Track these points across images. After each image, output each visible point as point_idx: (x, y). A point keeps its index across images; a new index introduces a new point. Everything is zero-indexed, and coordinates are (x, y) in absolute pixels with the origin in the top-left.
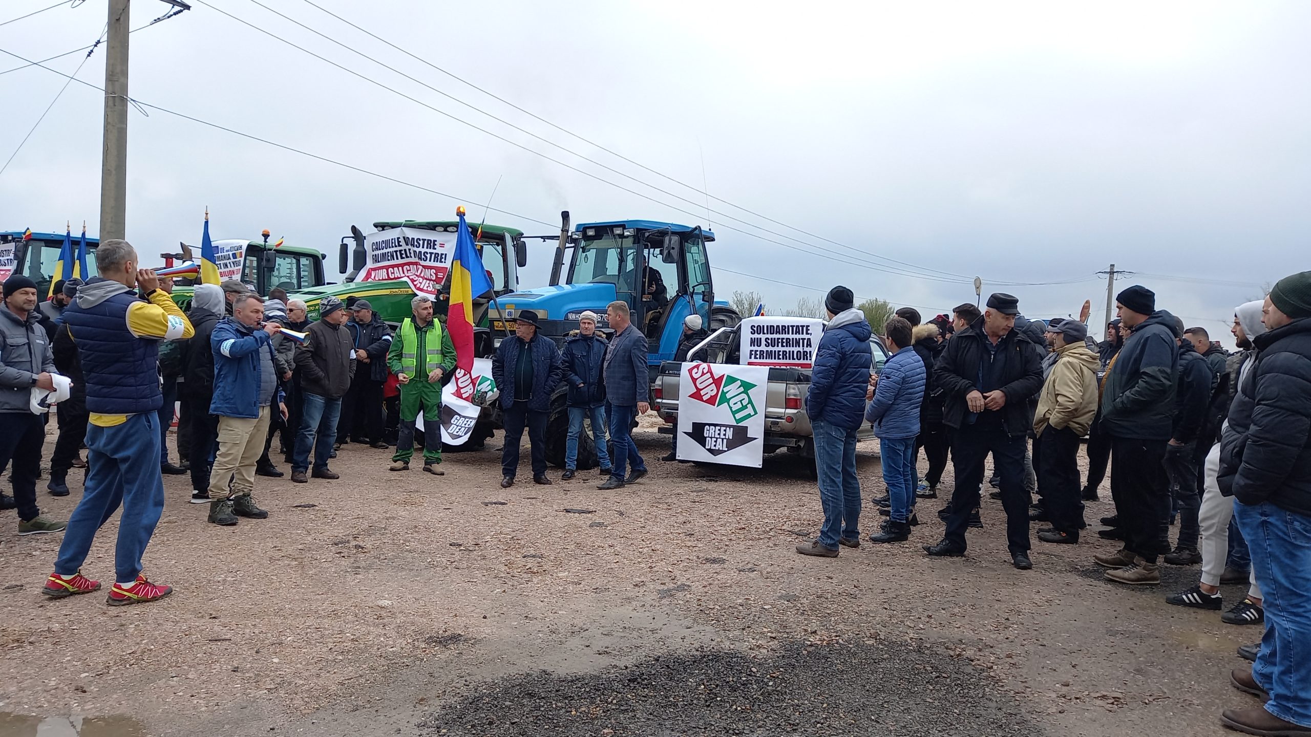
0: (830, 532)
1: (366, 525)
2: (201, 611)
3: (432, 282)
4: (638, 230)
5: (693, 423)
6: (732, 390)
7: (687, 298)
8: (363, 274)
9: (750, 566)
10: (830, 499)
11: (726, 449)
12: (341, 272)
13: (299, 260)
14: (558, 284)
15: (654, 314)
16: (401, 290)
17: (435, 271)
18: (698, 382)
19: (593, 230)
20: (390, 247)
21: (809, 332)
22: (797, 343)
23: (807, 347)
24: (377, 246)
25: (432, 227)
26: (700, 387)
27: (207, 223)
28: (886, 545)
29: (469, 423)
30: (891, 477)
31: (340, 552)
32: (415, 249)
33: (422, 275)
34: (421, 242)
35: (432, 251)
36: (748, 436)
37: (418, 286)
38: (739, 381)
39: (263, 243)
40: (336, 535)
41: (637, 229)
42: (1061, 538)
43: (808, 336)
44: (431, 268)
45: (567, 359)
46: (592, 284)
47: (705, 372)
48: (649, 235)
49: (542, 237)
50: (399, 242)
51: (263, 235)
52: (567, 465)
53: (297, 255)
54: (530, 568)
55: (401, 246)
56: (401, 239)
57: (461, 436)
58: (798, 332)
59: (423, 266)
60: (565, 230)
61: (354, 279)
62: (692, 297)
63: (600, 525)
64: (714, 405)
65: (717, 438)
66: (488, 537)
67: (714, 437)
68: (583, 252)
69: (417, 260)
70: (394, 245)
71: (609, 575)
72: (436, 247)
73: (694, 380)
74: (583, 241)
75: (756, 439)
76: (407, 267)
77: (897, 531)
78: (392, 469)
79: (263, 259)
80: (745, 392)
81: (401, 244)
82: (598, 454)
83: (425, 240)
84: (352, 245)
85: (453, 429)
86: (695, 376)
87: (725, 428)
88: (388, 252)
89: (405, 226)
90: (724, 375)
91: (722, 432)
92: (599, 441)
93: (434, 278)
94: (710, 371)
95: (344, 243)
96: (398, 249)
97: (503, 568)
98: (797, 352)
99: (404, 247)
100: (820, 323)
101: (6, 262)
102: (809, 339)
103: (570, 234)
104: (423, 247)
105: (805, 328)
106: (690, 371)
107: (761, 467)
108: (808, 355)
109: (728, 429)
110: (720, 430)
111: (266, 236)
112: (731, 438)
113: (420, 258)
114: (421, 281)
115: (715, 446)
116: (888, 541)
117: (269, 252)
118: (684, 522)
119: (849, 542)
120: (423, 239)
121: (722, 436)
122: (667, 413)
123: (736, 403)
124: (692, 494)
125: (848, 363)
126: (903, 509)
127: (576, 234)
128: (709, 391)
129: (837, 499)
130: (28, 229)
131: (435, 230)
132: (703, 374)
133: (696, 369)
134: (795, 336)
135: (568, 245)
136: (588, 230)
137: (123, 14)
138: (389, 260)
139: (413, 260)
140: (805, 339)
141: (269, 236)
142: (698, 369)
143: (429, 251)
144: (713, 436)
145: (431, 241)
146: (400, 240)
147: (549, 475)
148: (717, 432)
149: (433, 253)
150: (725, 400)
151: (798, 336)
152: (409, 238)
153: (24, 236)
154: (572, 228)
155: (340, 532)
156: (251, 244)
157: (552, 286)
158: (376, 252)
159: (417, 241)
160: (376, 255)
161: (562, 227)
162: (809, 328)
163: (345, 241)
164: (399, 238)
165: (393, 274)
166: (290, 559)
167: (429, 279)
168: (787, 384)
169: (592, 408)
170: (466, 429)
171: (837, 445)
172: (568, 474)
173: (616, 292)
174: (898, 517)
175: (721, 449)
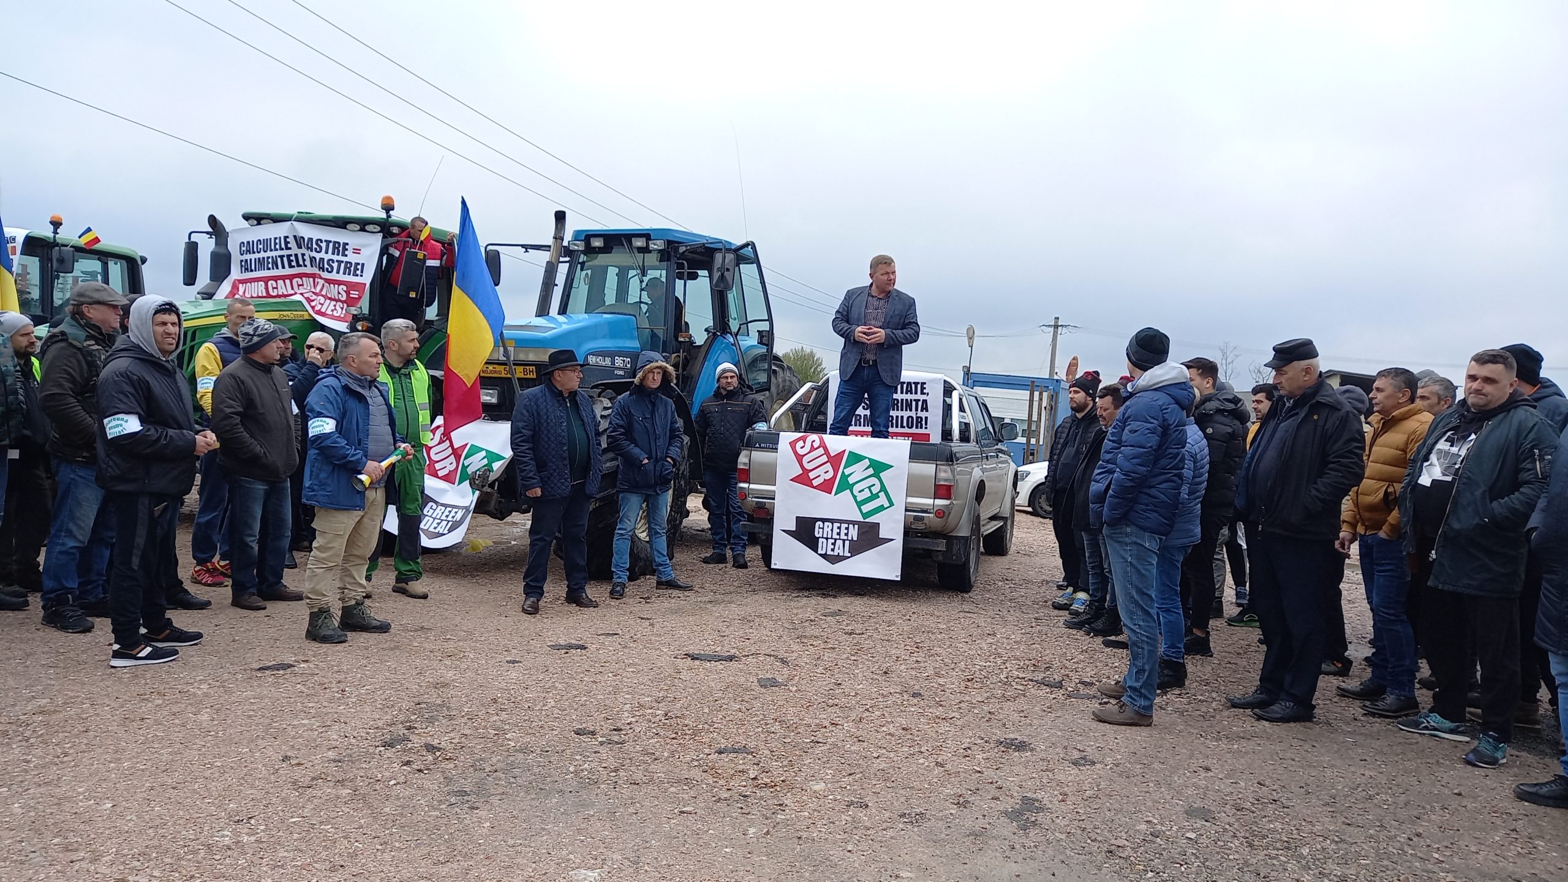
0: (1145, 688)
1: (408, 701)
3: (339, 303)
4: (670, 243)
5: (797, 517)
6: (857, 472)
7: (729, 339)
8: (226, 287)
11: (849, 555)
12: (185, 284)
13: (107, 263)
14: (547, 315)
16: (294, 313)
17: (345, 288)
18: (805, 460)
19: (602, 239)
20: (271, 250)
21: (925, 391)
22: (908, 405)
23: (922, 411)
24: (248, 247)
25: (341, 223)
26: (808, 467)
29: (453, 514)
30: (1164, 599)
32: (314, 254)
33: (324, 293)
34: (324, 245)
35: (340, 258)
36: (880, 537)
37: (317, 308)
38: (867, 459)
39: (52, 235)
40: (373, 724)
41: (668, 240)
43: (924, 397)
44: (339, 283)
45: (621, 423)
47: (815, 446)
48: (686, 250)
49: (523, 246)
50: (287, 243)
51: (51, 223)
52: (615, 577)
53: (105, 256)
55: (290, 248)
56: (291, 240)
57: (444, 534)
58: (909, 391)
59: (329, 281)
60: (558, 237)
61: (214, 294)
62: (736, 338)
63: (773, 683)
64: (830, 493)
65: (836, 540)
66: (625, 714)
67: (832, 538)
68: (582, 270)
69: (315, 270)
70: (278, 247)
72: (346, 253)
73: (799, 458)
74: (583, 255)
75: (892, 540)
76: (299, 280)
77: (1171, 673)
79: (51, 260)
80: (876, 475)
81: (289, 246)
82: (657, 559)
83: (331, 242)
84: (207, 246)
85: (427, 524)
86: (801, 452)
87: (846, 525)
88: (268, 258)
89: (299, 220)
90: (844, 451)
91: (843, 531)
92: (658, 540)
93: (344, 298)
94: (823, 445)
95: (192, 240)
96: (285, 252)
98: (908, 418)
99: (295, 250)
100: (940, 379)
102: (925, 401)
104: (327, 252)
105: (919, 386)
106: (793, 444)
107: (899, 579)
108: (923, 422)
109: (851, 526)
110: (839, 528)
111: (56, 224)
112: (855, 539)
113: (322, 269)
114: (322, 302)
115: (833, 550)
117: (62, 248)
120: (326, 241)
121: (843, 537)
122: (757, 503)
123: (863, 490)
125: (1169, 440)
126: (1179, 643)
127: (575, 245)
128: (824, 473)
131: (345, 228)
132: (813, 449)
133: (801, 442)
134: (905, 396)
135: (562, 259)
136: (592, 240)
138: (269, 269)
139: (308, 270)
140: (919, 400)
141: (61, 224)
142: (805, 443)
143: (335, 258)
144: (829, 536)
145: (339, 243)
146: (288, 240)
147: (592, 591)
148: (836, 530)
149: (342, 262)
150: (845, 485)
151: (909, 397)
152: (303, 238)
154: (568, 237)
156: (30, 235)
157: (539, 316)
158: (248, 257)
159: (317, 244)
160: (246, 260)
161: (555, 234)
162: (925, 386)
163: (194, 237)
164: (288, 237)
165: (275, 290)
166: (331, 784)
167: (334, 300)
168: (936, 465)
169: (658, 494)
170: (450, 523)
171: (1150, 560)
172: (618, 589)
173: (638, 328)
174: (1173, 655)
175: (841, 554)
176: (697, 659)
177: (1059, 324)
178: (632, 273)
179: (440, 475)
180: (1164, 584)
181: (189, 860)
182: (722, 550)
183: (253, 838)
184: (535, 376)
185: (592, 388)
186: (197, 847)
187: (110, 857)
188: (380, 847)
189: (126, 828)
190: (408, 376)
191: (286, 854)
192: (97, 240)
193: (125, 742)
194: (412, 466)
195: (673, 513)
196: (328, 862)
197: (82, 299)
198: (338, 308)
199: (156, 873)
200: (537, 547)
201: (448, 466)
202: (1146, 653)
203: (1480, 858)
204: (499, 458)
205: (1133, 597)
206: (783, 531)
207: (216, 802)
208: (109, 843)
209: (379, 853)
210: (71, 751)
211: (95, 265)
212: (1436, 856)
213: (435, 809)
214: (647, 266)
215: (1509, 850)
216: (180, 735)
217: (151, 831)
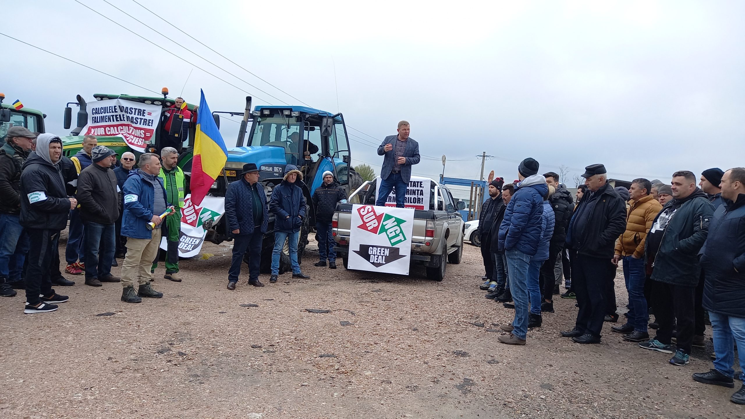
0: (522, 327)
3: (140, 139)
4: (301, 113)
5: (360, 245)
7: (330, 159)
8: (85, 130)
11: (385, 263)
12: (65, 128)
13: (27, 117)
14: (242, 146)
16: (118, 143)
17: (143, 132)
18: (365, 218)
19: (269, 111)
20: (108, 113)
21: (422, 186)
22: (414, 192)
23: (420, 195)
24: (96, 111)
25: (142, 100)
26: (366, 221)
29: (194, 241)
30: (532, 285)
32: (128, 115)
33: (133, 134)
34: (133, 111)
35: (142, 117)
36: (400, 254)
37: (129, 141)
38: (394, 218)
41: (300, 112)
43: (421, 189)
44: (141, 129)
45: (276, 198)
48: (310, 117)
49: (230, 113)
50: (115, 109)
52: (272, 272)
53: (26, 114)
55: (117, 112)
56: (117, 108)
57: (190, 251)
58: (414, 186)
59: (136, 128)
60: (248, 109)
61: (79, 133)
64: (376, 234)
65: (378, 256)
67: (377, 255)
68: (259, 125)
69: (129, 123)
70: (111, 111)
72: (144, 114)
73: (362, 217)
74: (260, 118)
75: (405, 256)
76: (121, 127)
77: (535, 320)
80: (398, 225)
81: (116, 110)
82: (293, 264)
83: (137, 109)
84: (76, 110)
85: (182, 245)
86: (363, 214)
87: (384, 249)
88: (106, 116)
89: (121, 98)
90: (383, 213)
91: (382, 252)
92: (293, 255)
93: (143, 136)
94: (373, 210)
95: (69, 107)
96: (115, 114)
98: (414, 198)
99: (119, 113)
100: (429, 180)
102: (422, 191)
104: (135, 114)
105: (419, 183)
106: (359, 210)
107: (408, 274)
108: (421, 201)
109: (386, 249)
110: (380, 250)
112: (388, 255)
113: (132, 122)
114: (132, 138)
115: (377, 260)
117: (4, 109)
120: (134, 109)
121: (382, 254)
122: (342, 238)
123: (392, 232)
125: (536, 210)
126: (539, 306)
127: (256, 113)
128: (374, 224)
131: (144, 103)
132: (368, 212)
133: (363, 209)
134: (412, 188)
135: (249, 120)
136: (264, 111)
138: (106, 121)
139: (126, 122)
140: (419, 190)
141: (4, 98)
142: (364, 210)
143: (139, 117)
144: (376, 254)
145: (141, 110)
146: (116, 108)
147: (261, 279)
148: (379, 251)
149: (143, 119)
151: (414, 188)
152: (123, 107)
154: (252, 109)
157: (238, 147)
158: (96, 115)
159: (130, 110)
160: (95, 117)
161: (246, 107)
162: (422, 183)
163: (70, 105)
164: (116, 106)
165: (109, 132)
166: (132, 371)
167: (138, 137)
168: (427, 221)
169: (294, 233)
170: (193, 246)
171: (525, 267)
172: (274, 278)
173: (285, 153)
174: (536, 312)
175: (381, 263)
176: (311, 312)
177: (486, 155)
178: (283, 127)
179: (188, 222)
180: (531, 278)
181: (61, 408)
182: (324, 260)
183: (93, 397)
184: (235, 176)
185: (263, 182)
186: (65, 402)
187: (21, 407)
188: (155, 402)
189: (30, 392)
190: (174, 174)
191: (109, 405)
192: (22, 106)
193: (31, 350)
194: (174, 218)
195: (301, 242)
196: (129, 409)
197: (13, 135)
198: (140, 141)
199: (44, 414)
200: (236, 258)
201: (192, 218)
202: (522, 310)
203: (676, 408)
204: (217, 214)
205: (517, 284)
206: (353, 251)
207: (75, 379)
208: (21, 400)
209: (155, 405)
210: (3, 355)
211: (21, 118)
212: (656, 407)
213: (183, 383)
214: (290, 124)
215: (689, 404)
216: (58, 347)
217: (42, 393)
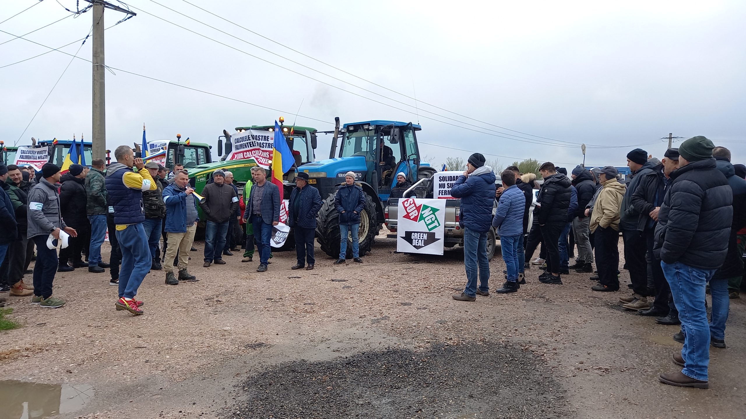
0: (471, 288)
1: (224, 290)
2: (133, 334)
3: (267, 159)
4: (377, 126)
5: (406, 232)
6: (426, 213)
7: (406, 162)
8: (230, 156)
9: (424, 306)
10: (470, 269)
11: (424, 245)
12: (219, 156)
13: (197, 150)
14: (334, 158)
15: (388, 172)
17: (268, 153)
18: (408, 209)
19: (353, 127)
20: (244, 141)
24: (237, 141)
25: (266, 129)
26: (409, 211)
27: (144, 132)
28: (505, 295)
29: (285, 235)
30: (506, 257)
31: (208, 304)
32: (258, 141)
33: (262, 155)
34: (261, 138)
35: (267, 142)
36: (436, 238)
37: (260, 162)
38: (430, 208)
39: (177, 141)
40: (207, 295)
41: (376, 125)
42: (604, 289)
44: (266, 151)
45: (338, 198)
46: (354, 157)
47: (411, 203)
48: (383, 128)
49: (325, 132)
50: (249, 138)
51: (177, 137)
53: (196, 147)
54: (306, 310)
55: (250, 140)
56: (250, 136)
57: (281, 243)
59: (262, 151)
60: (337, 128)
61: (226, 159)
62: (408, 162)
63: (348, 287)
64: (417, 221)
65: (418, 240)
66: (287, 295)
68: (348, 139)
69: (259, 147)
70: (246, 139)
71: (347, 312)
72: (269, 140)
73: (406, 208)
74: (347, 133)
75: (439, 239)
76: (254, 151)
77: (511, 287)
78: (243, 261)
79: (177, 150)
80: (433, 214)
81: (250, 139)
84: (224, 140)
85: (276, 239)
86: (406, 206)
88: (243, 144)
89: (252, 129)
90: (421, 205)
91: (421, 236)
92: (354, 243)
93: (268, 157)
94: (414, 203)
95: (220, 139)
96: (249, 141)
97: (292, 310)
99: (252, 140)
101: (44, 157)
103: (340, 130)
104: (262, 140)
106: (403, 203)
107: (443, 255)
109: (424, 234)
111: (179, 137)
112: (426, 239)
113: (261, 146)
114: (261, 159)
115: (417, 244)
116: (506, 292)
117: (180, 146)
118: (395, 285)
119: (483, 293)
120: (262, 136)
121: (421, 238)
122: (391, 226)
123: (429, 220)
124: (404, 270)
126: (513, 274)
127: (343, 130)
128: (414, 214)
129: (474, 270)
130: (55, 138)
131: (268, 130)
132: (410, 204)
133: (406, 202)
135: (339, 136)
136: (349, 127)
137: (100, 21)
138: (244, 148)
139: (257, 147)
141: (180, 137)
142: (408, 202)
143: (265, 142)
144: (416, 238)
145: (266, 136)
148: (419, 236)
150: (422, 218)
152: (254, 136)
153: (53, 143)
154: (341, 126)
155: (210, 293)
156: (171, 142)
157: (330, 159)
158: (237, 144)
159: (259, 137)
161: (336, 126)
165: (246, 156)
167: (265, 158)
168: (456, 208)
169: (350, 225)
170: (284, 239)
172: (338, 261)
173: (366, 161)
174: (511, 279)
175: (421, 245)
177: (672, 137)
179: (282, 221)
184: (316, 183)
185: (335, 186)
192: (192, 142)
198: (267, 161)
201: (285, 218)
206: (401, 237)
211: (192, 150)
